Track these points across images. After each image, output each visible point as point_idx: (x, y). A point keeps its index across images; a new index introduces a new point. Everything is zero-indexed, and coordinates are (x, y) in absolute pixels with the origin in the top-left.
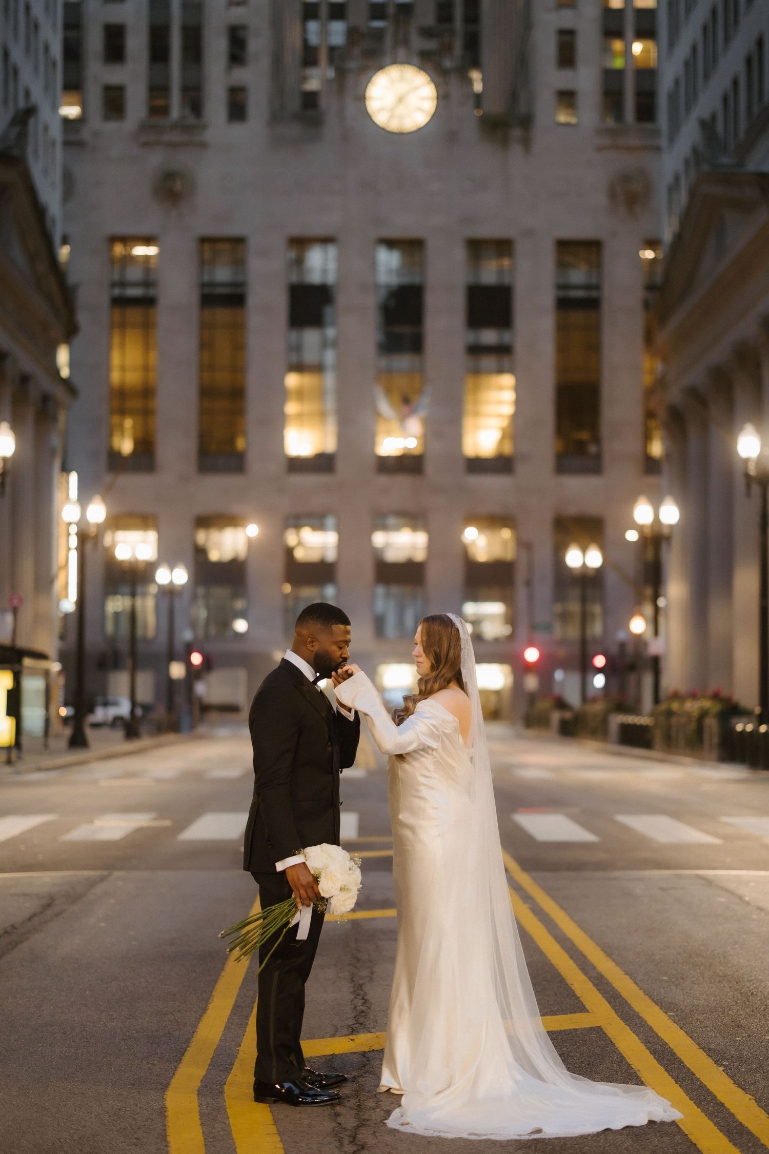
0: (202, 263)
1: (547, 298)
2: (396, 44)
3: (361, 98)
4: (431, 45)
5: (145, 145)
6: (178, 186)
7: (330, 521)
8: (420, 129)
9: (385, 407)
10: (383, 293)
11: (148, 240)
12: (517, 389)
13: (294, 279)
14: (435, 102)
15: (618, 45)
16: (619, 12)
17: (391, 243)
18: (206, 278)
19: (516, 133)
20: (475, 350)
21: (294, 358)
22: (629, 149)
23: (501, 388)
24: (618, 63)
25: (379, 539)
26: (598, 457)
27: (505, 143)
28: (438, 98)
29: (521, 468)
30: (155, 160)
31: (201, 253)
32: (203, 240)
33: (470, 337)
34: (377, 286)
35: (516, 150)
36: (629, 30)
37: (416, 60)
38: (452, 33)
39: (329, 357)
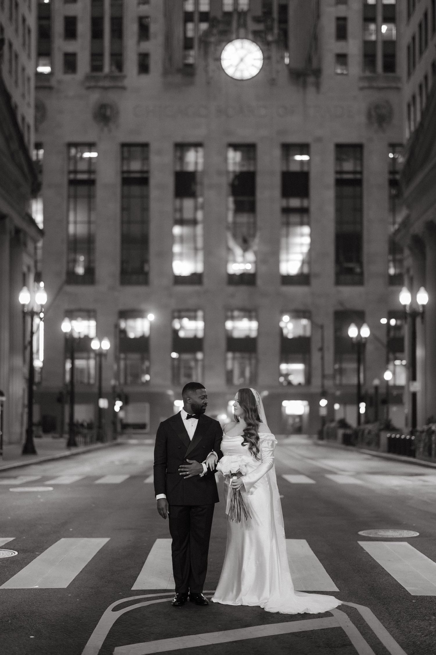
0: (123, 159)
1: (330, 179)
2: (239, 26)
3: (219, 59)
4: (260, 27)
5: (89, 88)
6: (108, 113)
7: (200, 315)
8: (253, 77)
9: (233, 244)
10: (231, 176)
11: (91, 146)
12: (311, 235)
13: (178, 168)
14: (262, 62)
15: (372, 27)
16: (374, 6)
17: (236, 147)
18: (125, 168)
19: (311, 79)
20: (287, 211)
21: (178, 216)
22: (380, 89)
23: (302, 235)
24: (373, 38)
26: (362, 274)
27: (305, 85)
28: (263, 59)
29: (314, 281)
30: (95, 97)
31: (122, 153)
32: (124, 145)
33: (284, 203)
34: (228, 172)
35: (311, 90)
36: (380, 18)
37: (250, 36)
38: (273, 20)
39: (200, 215)
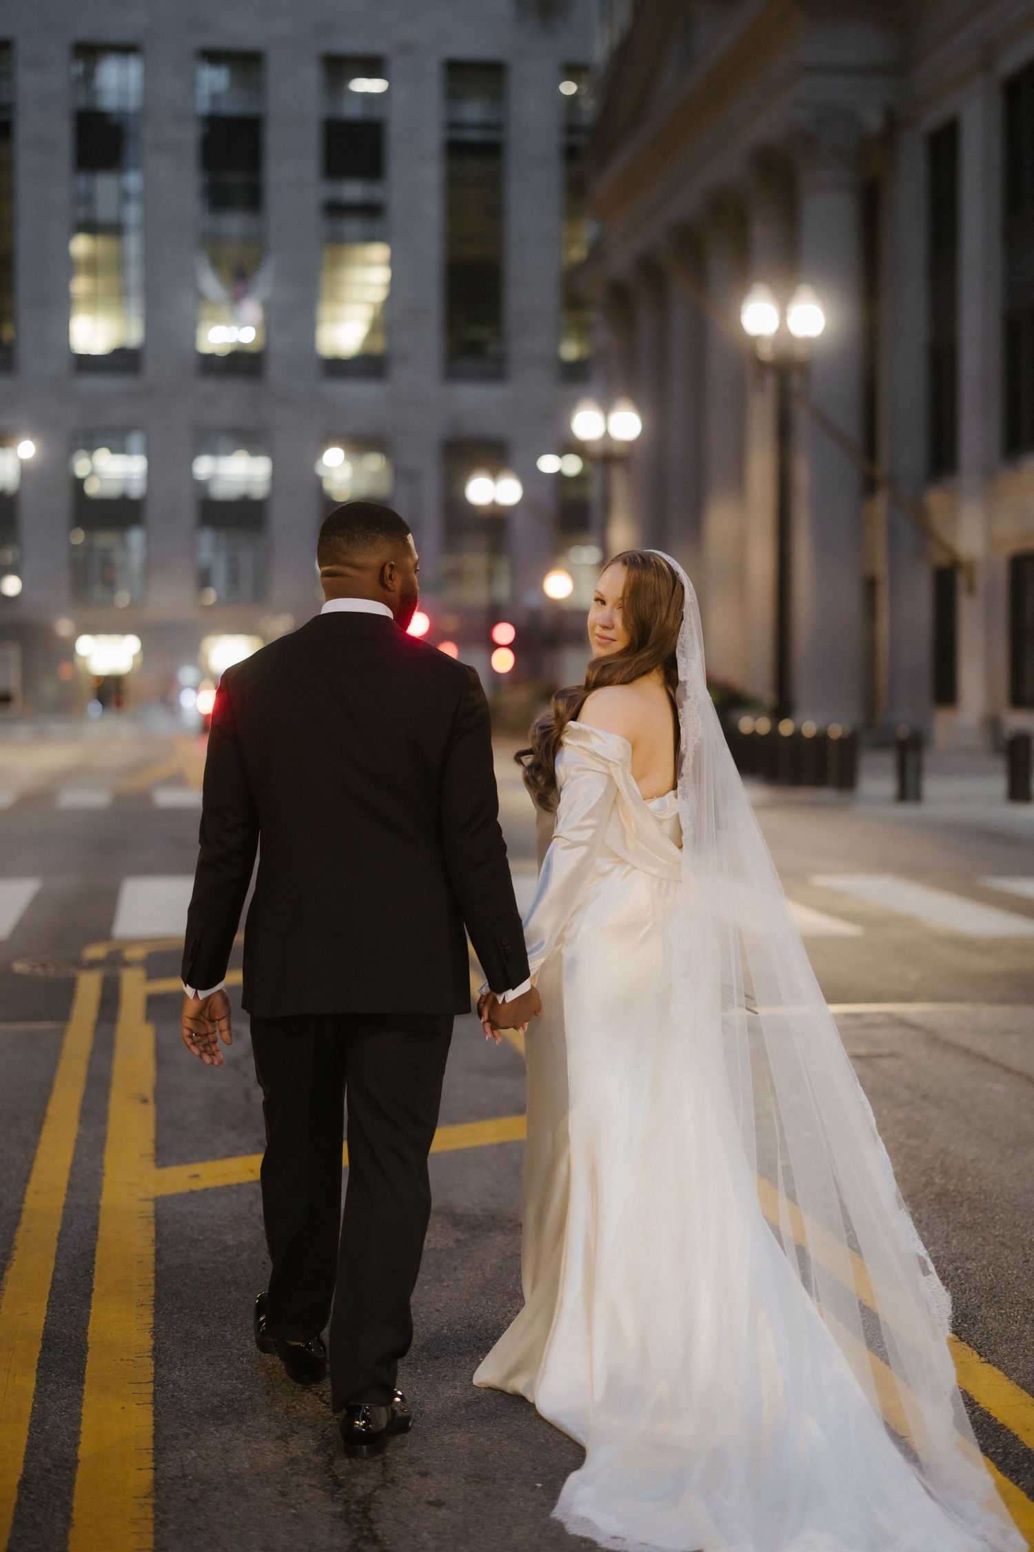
1: (432, 139)
7: (136, 440)
9: (211, 284)
12: (393, 263)
13: (82, 101)
17: (217, 58)
20: (335, 210)
21: (82, 213)
23: (369, 264)
25: (204, 467)
26: (501, 358)
29: (397, 371)
33: (327, 191)
39: (133, 214)
